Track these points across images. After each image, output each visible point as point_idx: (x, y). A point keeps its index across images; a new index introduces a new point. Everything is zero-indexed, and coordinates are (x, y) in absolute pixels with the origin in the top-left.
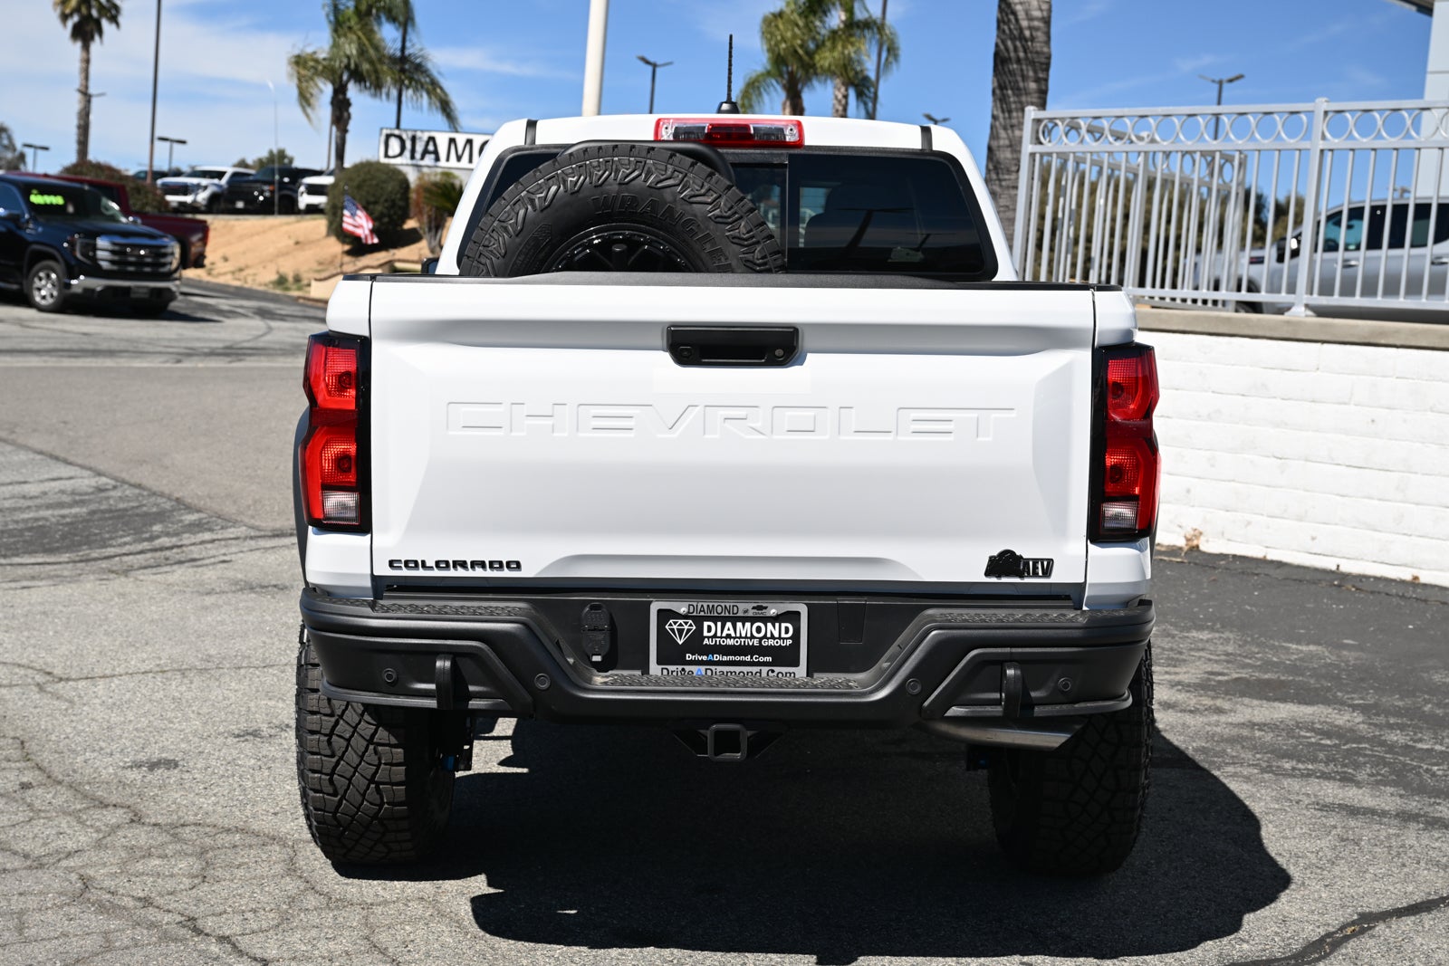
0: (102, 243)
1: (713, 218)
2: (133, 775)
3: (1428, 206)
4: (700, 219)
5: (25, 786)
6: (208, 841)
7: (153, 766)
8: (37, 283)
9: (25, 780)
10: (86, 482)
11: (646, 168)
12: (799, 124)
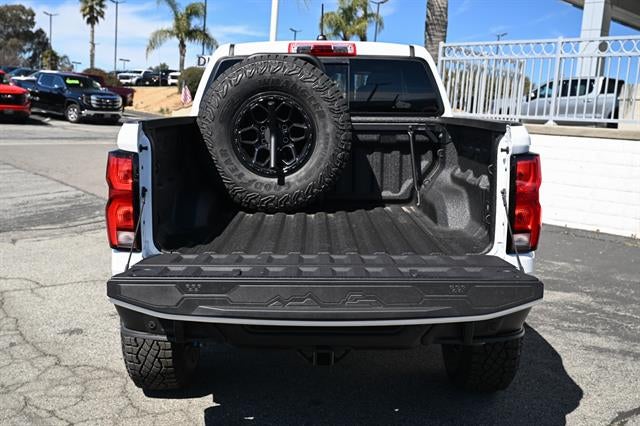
0: (93, 97)
1: (315, 89)
2: (62, 338)
3: (586, 80)
4: (309, 89)
5: (12, 345)
6: (88, 375)
7: (72, 332)
8: (70, 113)
9: (13, 341)
10: (72, 193)
11: (283, 66)
12: (354, 45)
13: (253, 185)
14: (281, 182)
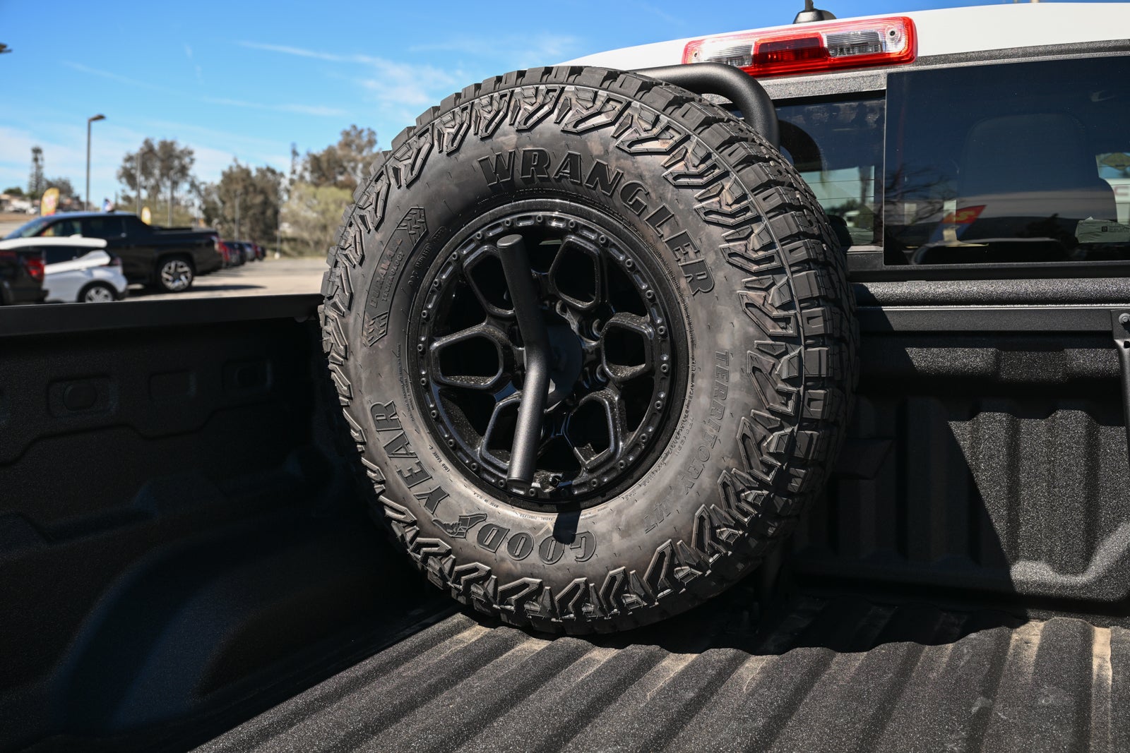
1: (670, 178)
4: (650, 181)
11: (562, 100)
12: (909, 26)
13: (472, 536)
14: (565, 533)
